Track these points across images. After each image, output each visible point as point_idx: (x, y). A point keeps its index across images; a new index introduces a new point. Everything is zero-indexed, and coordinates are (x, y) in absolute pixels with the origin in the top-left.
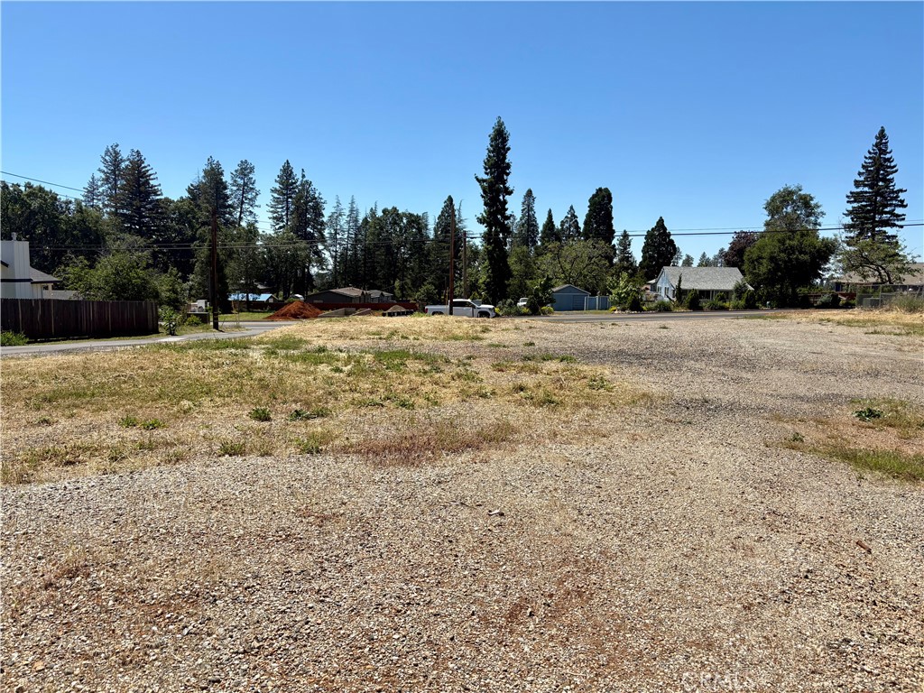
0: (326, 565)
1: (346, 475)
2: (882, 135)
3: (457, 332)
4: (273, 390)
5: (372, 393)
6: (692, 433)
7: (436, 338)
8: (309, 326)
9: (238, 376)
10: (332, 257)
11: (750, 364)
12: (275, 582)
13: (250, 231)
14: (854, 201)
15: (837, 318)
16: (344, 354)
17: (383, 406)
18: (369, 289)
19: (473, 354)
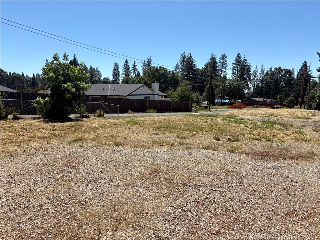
0: (225, 184)
1: (240, 160)
3: (300, 115)
4: (222, 131)
5: (258, 135)
7: (289, 117)
8: (240, 111)
9: (212, 126)
10: (253, 86)
12: (208, 186)
13: (224, 78)
16: (250, 121)
17: (261, 140)
18: (266, 98)
19: (305, 124)
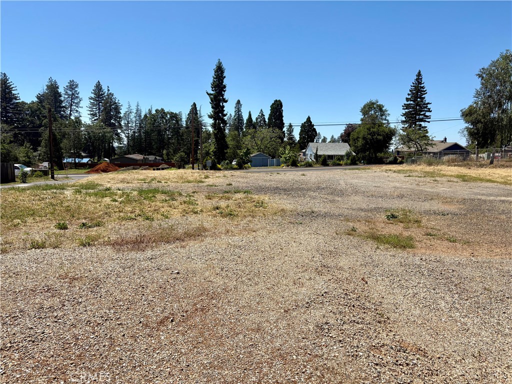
0: (66, 303)
1: (98, 257)
2: (419, 74)
3: (191, 179)
4: (72, 213)
5: (131, 213)
6: (301, 228)
7: (177, 182)
9: (54, 205)
10: (126, 137)
11: (341, 193)
12: (32, 313)
13: (77, 122)
14: (406, 109)
15: (394, 169)
16: (120, 192)
17: (135, 219)
18: (148, 155)
19: (197, 190)
